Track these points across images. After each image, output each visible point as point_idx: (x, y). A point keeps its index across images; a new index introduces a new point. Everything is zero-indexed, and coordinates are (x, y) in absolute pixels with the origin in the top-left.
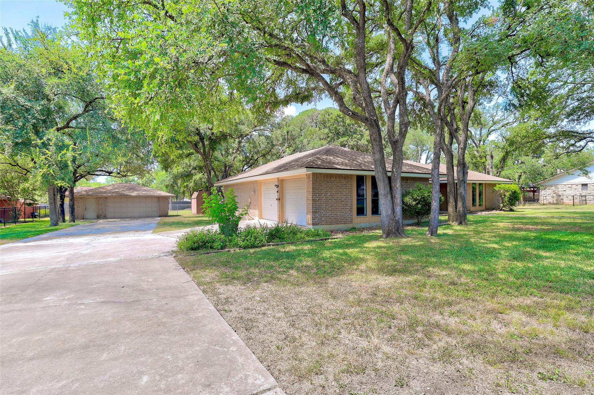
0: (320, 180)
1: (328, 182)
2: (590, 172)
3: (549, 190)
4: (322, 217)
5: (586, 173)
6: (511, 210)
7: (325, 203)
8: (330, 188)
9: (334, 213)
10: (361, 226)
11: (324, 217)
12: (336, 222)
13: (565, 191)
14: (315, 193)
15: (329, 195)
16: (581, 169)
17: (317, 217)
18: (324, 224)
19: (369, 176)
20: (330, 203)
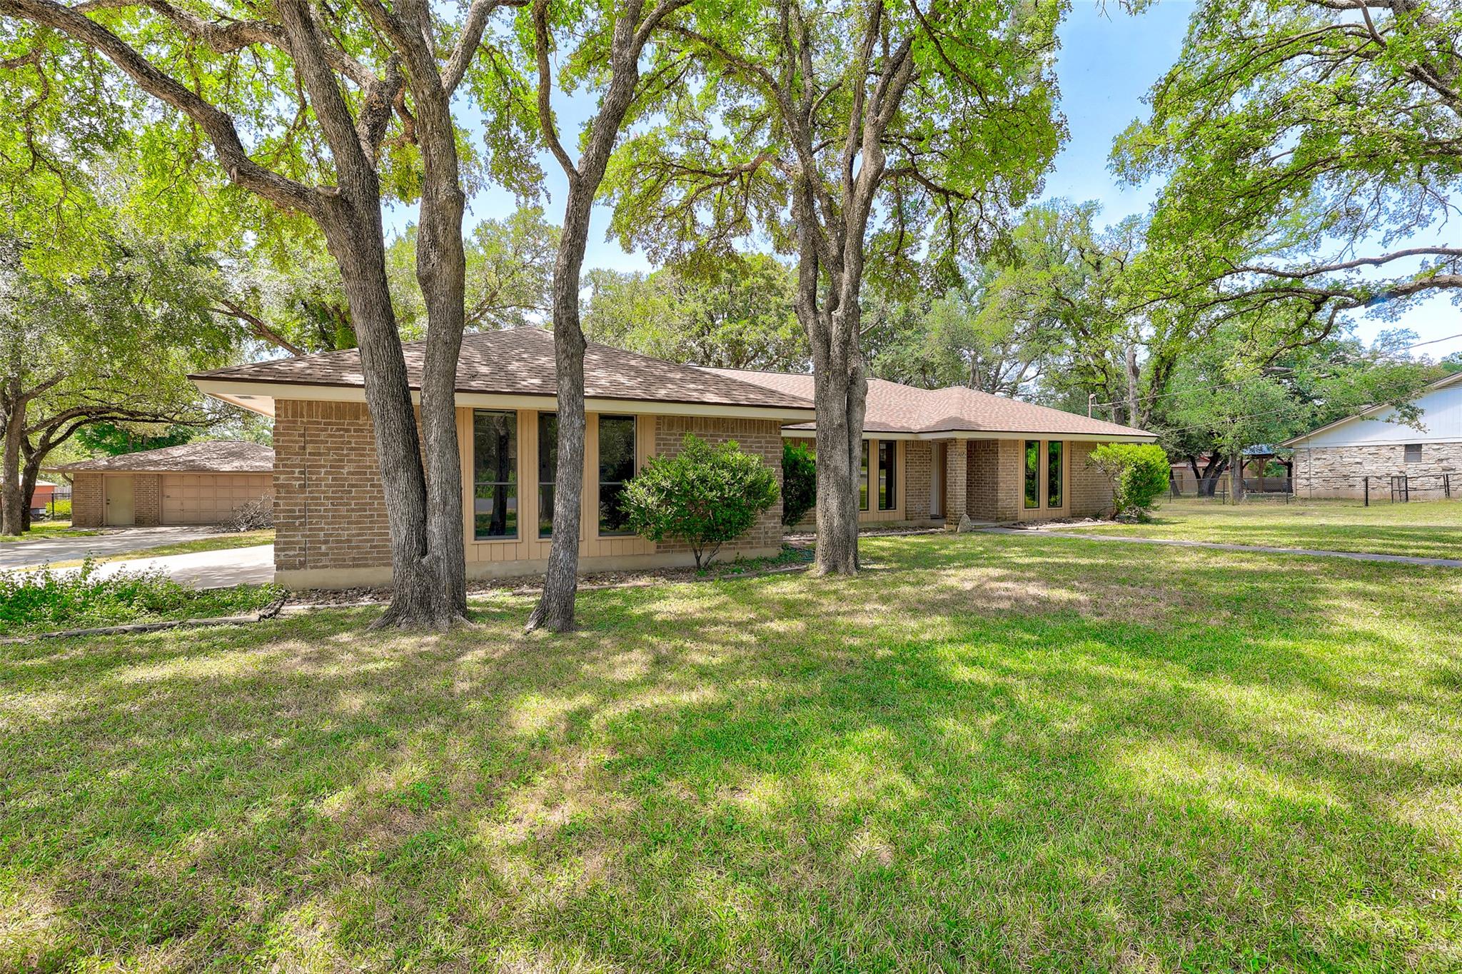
0: (309, 422)
1: (347, 430)
2: (1422, 411)
3: (1317, 462)
4: (320, 542)
5: (1412, 415)
6: (1145, 520)
7: (332, 498)
8: (352, 449)
9: (370, 528)
10: (490, 572)
11: (326, 542)
12: (381, 559)
13: (1361, 463)
14: (285, 466)
15: (349, 473)
16: (1398, 405)
17: (297, 543)
18: (327, 567)
19: (529, 412)
20: (353, 498)
